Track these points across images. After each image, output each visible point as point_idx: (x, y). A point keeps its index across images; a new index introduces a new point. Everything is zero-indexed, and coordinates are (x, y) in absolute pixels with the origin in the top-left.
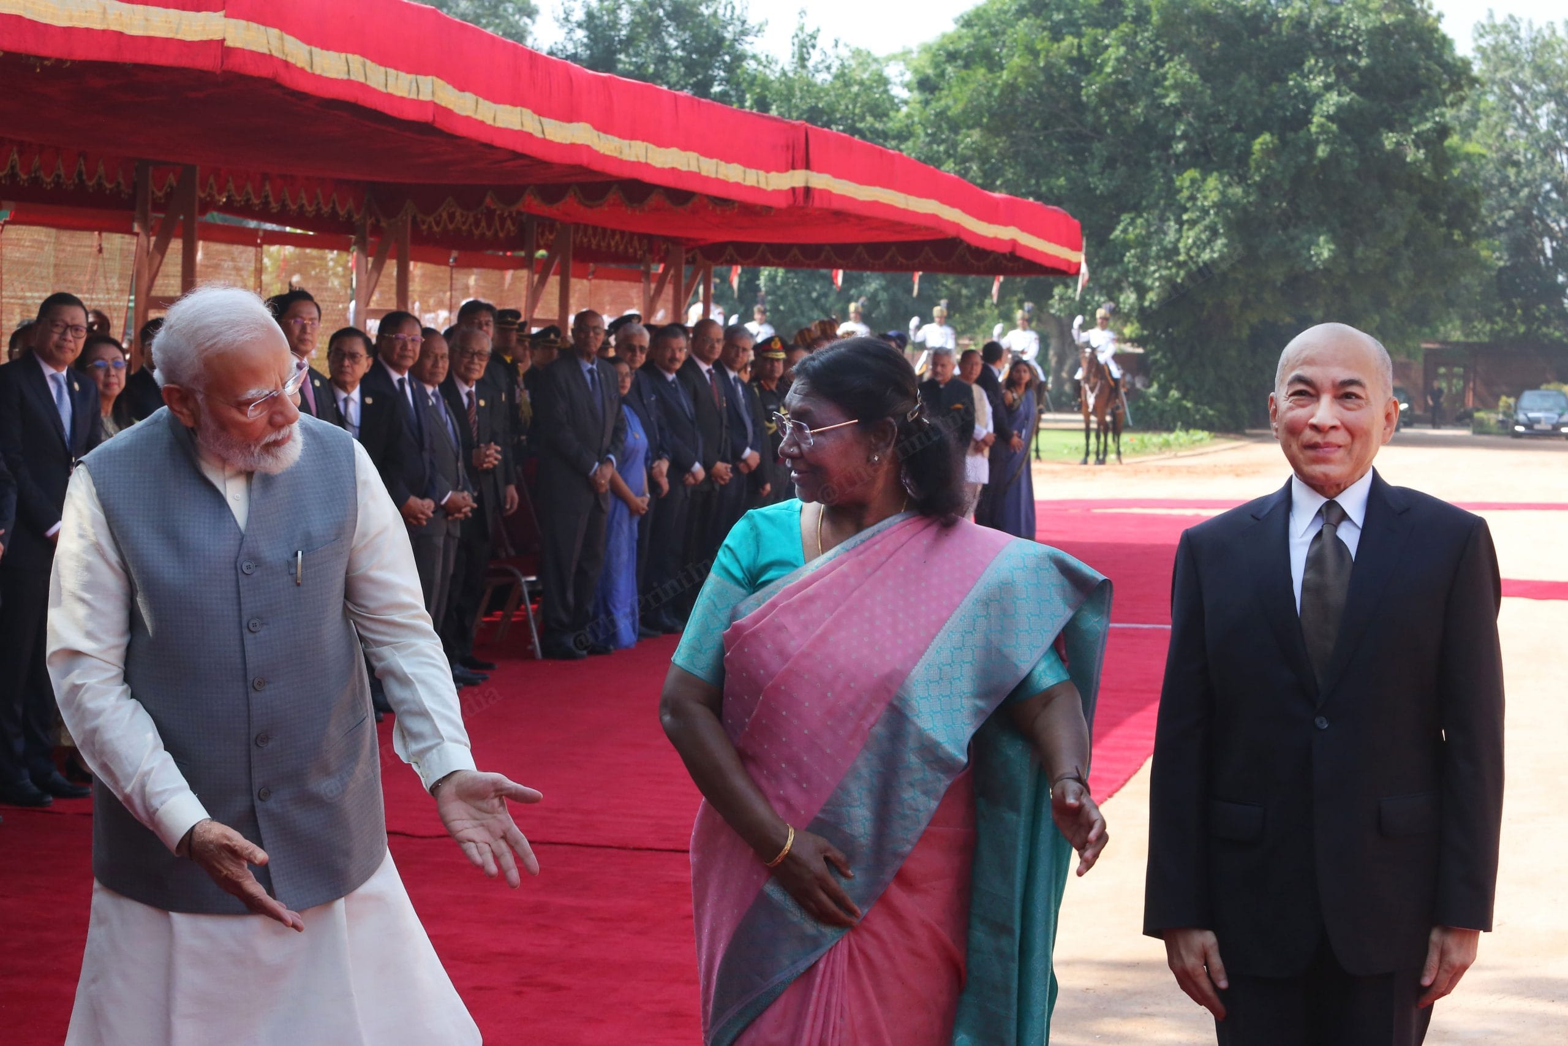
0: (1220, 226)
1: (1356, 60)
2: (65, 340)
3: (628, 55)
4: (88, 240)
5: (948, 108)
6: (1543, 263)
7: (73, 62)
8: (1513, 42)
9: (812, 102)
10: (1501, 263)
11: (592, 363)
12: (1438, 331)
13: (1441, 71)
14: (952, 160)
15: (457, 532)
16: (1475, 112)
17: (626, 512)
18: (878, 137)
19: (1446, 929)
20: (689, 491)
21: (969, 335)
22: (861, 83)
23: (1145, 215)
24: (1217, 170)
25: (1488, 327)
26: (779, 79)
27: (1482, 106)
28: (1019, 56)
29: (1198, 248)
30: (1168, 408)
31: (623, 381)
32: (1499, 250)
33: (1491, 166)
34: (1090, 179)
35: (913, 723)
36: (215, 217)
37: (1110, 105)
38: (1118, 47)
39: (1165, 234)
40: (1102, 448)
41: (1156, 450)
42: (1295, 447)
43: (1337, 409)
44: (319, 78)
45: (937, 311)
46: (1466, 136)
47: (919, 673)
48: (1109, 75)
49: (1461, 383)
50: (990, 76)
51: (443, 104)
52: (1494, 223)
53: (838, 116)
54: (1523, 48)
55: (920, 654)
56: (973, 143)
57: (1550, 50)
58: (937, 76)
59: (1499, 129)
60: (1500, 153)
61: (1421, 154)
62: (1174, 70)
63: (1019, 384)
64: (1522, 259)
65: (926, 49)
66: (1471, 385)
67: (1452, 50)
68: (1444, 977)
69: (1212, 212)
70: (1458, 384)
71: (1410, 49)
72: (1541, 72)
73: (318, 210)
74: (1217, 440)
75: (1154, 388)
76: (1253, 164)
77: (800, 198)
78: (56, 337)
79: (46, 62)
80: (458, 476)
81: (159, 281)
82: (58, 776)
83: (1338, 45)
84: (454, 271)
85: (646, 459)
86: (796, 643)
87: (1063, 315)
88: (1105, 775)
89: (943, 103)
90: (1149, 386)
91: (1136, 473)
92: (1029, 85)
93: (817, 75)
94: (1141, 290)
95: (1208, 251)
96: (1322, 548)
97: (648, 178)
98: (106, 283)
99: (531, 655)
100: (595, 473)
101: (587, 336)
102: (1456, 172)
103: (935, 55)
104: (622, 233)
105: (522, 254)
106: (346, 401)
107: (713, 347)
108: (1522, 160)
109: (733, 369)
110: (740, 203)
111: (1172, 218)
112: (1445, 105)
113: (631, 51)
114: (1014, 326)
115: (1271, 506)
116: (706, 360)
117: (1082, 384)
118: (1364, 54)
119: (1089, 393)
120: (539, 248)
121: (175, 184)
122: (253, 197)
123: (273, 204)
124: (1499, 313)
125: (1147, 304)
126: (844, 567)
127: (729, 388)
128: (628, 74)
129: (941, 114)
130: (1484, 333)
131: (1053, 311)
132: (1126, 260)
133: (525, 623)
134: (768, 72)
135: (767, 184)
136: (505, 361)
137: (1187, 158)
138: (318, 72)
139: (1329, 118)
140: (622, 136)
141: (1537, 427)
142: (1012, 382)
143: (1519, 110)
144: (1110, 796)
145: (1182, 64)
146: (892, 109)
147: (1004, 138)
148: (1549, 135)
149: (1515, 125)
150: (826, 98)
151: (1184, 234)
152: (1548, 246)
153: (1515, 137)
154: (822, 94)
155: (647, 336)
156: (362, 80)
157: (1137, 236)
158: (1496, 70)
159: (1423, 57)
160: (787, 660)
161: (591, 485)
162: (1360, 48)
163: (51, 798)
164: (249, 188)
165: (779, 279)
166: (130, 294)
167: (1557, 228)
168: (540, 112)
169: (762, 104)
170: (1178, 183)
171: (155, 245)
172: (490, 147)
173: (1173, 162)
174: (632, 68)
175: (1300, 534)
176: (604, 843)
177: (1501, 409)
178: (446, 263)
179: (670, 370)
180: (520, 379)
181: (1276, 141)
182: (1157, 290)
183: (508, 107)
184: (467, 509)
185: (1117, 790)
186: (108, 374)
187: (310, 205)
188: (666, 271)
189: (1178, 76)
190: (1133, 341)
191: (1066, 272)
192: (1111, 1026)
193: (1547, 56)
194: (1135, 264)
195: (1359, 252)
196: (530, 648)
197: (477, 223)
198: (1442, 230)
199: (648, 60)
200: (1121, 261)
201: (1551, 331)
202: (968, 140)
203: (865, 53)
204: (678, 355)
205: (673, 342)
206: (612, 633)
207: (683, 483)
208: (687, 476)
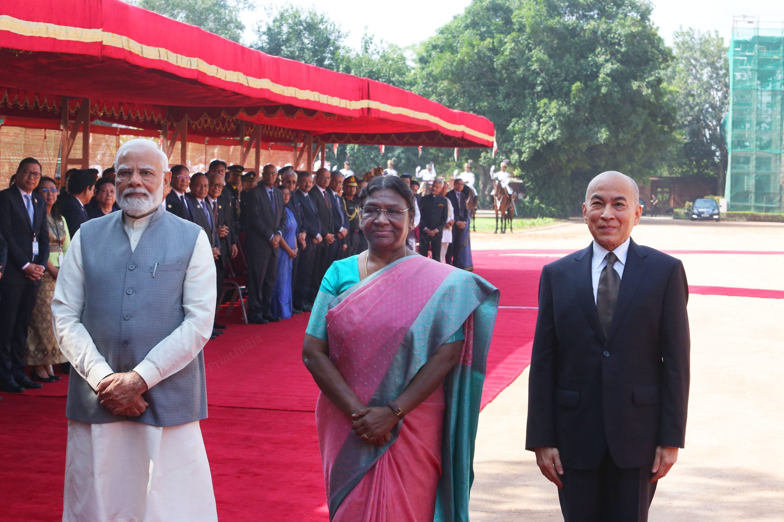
0: (557, 124)
1: (620, 48)
2: (30, 179)
3: (286, 47)
4: (40, 133)
5: (432, 71)
6: (705, 141)
7: (34, 52)
8: (691, 40)
9: (370, 68)
10: (686, 141)
11: (272, 189)
12: (657, 172)
13: (658, 53)
14: (434, 94)
16: (674, 72)
17: (287, 257)
18: (401, 84)
19: (663, 447)
20: (315, 246)
21: (443, 175)
22: (393, 60)
23: (523, 119)
24: (556, 99)
25: (680, 170)
26: (355, 58)
27: (677, 69)
28: (466, 47)
29: (547, 134)
30: (534, 208)
31: (286, 197)
32: (685, 135)
33: (681, 96)
34: (498, 103)
36: (97, 122)
37: (507, 69)
38: (511, 43)
39: (532, 127)
40: (504, 226)
41: (528, 227)
42: (594, 228)
43: (613, 210)
44: (146, 59)
46: (670, 83)
47: (414, 328)
48: (507, 55)
49: (668, 195)
50: (452, 56)
51: (202, 70)
52: (683, 123)
53: (382, 75)
54: (696, 42)
55: (414, 320)
56: (444, 87)
57: (708, 43)
58: (428, 56)
59: (685, 80)
60: (686, 91)
61: (650, 91)
62: (536, 53)
64: (695, 139)
65: (423, 44)
66: (673, 196)
67: (663, 44)
68: (662, 469)
69: (553, 118)
70: (666, 196)
71: (644, 43)
72: (704, 54)
73: (145, 119)
74: (556, 222)
75: (528, 199)
76: (572, 96)
77: (366, 113)
78: (26, 178)
79: (21, 52)
81: (72, 152)
82: (27, 379)
83: (611, 42)
84: (207, 146)
85: (296, 232)
87: (485, 165)
88: (506, 376)
89: (430, 69)
90: (525, 197)
91: (519, 237)
92: (470, 60)
93: (373, 56)
94: (520, 153)
95: (552, 136)
96: (606, 274)
97: (296, 104)
98: (48, 153)
99: (243, 322)
100: (272, 239)
101: (269, 176)
102: (665, 99)
103: (427, 47)
104: (284, 129)
105: (238, 138)
107: (326, 181)
108: (696, 94)
109: (335, 191)
111: (535, 120)
112: (660, 69)
113: (288, 45)
114: (463, 171)
115: (583, 255)
116: (322, 187)
117: (494, 197)
118: (623, 46)
119: (497, 201)
120: (246, 136)
121: (79, 107)
122: (115, 113)
123: (124, 116)
124: (685, 164)
125: (522, 159)
127: (333, 199)
128: (288, 57)
129: (430, 74)
130: (678, 173)
131: (481, 163)
132: (514, 139)
133: (240, 308)
134: (350, 55)
135: (350, 106)
136: (233, 188)
137: (543, 93)
138: (145, 56)
139: (607, 75)
140: (284, 85)
141: (703, 215)
143: (694, 71)
144: (508, 385)
145: (540, 51)
146: (407, 71)
147: (458, 85)
148: (708, 82)
149: (692, 77)
150: (377, 67)
151: (541, 128)
152: (707, 133)
153: (692, 83)
154: (375, 65)
155: (296, 176)
156: (166, 60)
157: (519, 128)
158: (684, 53)
159: (650, 47)
160: (354, 326)
161: (270, 244)
162: (621, 43)
163: (24, 389)
164: (113, 109)
165: (356, 149)
166: (58, 157)
167: (711, 125)
168: (246, 74)
169: (348, 69)
170: (538, 105)
171: (70, 135)
173: (536, 95)
174: (288, 53)
175: (597, 268)
176: (277, 408)
177: (686, 208)
178: (204, 143)
179: (305, 191)
180: (239, 196)
181: (583, 85)
182: (527, 153)
183: (232, 72)
184: (216, 255)
185: (511, 383)
186: (49, 195)
187: (141, 117)
188: (304, 146)
189: (538, 56)
190: (517, 177)
191: (487, 146)
192: (509, 491)
193: (707, 46)
194: (518, 141)
195: (621, 136)
196: (242, 319)
197: (218, 125)
198: (659, 126)
199: (296, 49)
200: (512, 140)
201: (709, 171)
202: (442, 85)
203: (395, 46)
204: (309, 184)
205: (307, 179)
206: (280, 312)
207: (312, 243)
208: (314, 240)
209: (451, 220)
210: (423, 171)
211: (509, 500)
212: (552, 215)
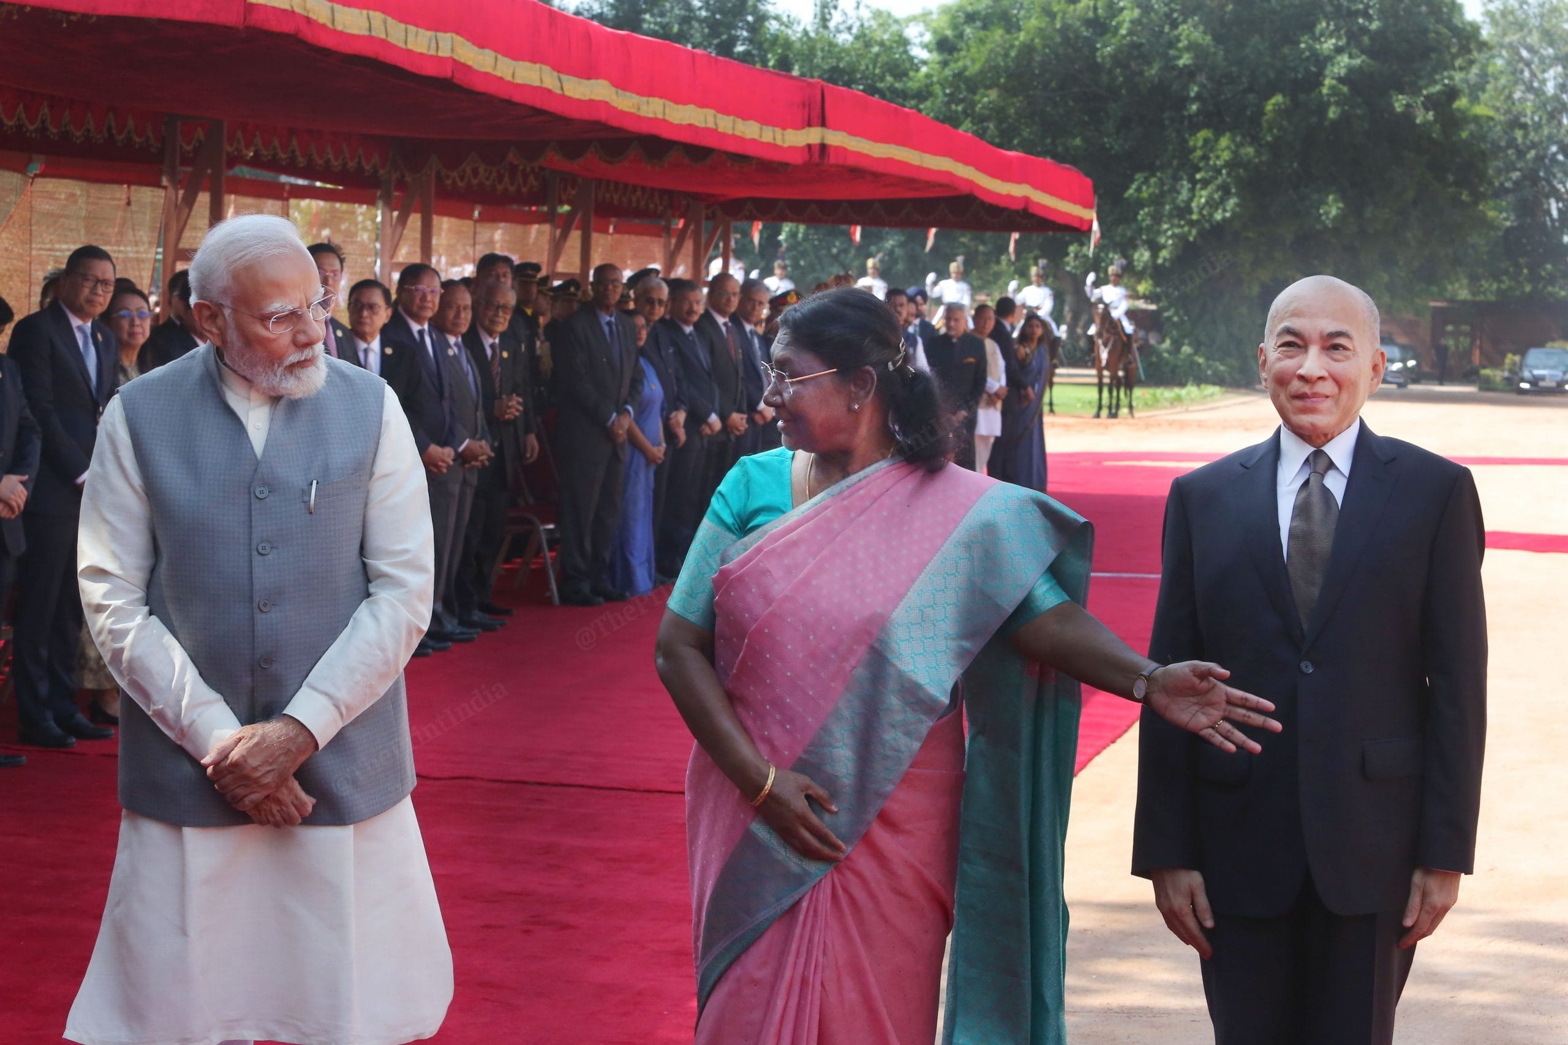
0: (1232, 186)
1: (1367, 23)
3: (652, 15)
4: (120, 192)
5: (965, 68)
6: (1549, 223)
7: (99, 17)
8: (1521, 7)
9: (834, 62)
10: (1508, 224)
11: (611, 316)
12: (1445, 289)
13: (1450, 34)
14: (969, 119)
15: (474, 480)
16: (1484, 76)
17: (642, 461)
18: (898, 97)
19: (1428, 871)
20: (705, 441)
21: (986, 291)
22: (882, 44)
23: (1159, 174)
24: (1230, 130)
25: (1495, 286)
26: (800, 39)
27: (1490, 69)
28: (1037, 18)
29: (1211, 207)
30: (1180, 363)
31: (640, 333)
32: (1506, 211)
33: (1499, 128)
34: (1106, 140)
35: (894, 665)
36: (244, 172)
37: (1125, 67)
38: (1132, 9)
39: (1178, 193)
40: (1114, 402)
41: (1167, 404)
43: (1325, 360)
44: (341, 33)
45: (953, 267)
46: (1474, 99)
47: (900, 614)
48: (1124, 37)
49: (1468, 340)
50: (1007, 37)
51: (462, 60)
52: (1502, 184)
53: (859, 76)
54: (1531, 12)
55: (900, 597)
56: (990, 102)
57: (1557, 14)
58: (955, 37)
59: (1507, 92)
60: (1508, 116)
61: (1430, 116)
62: (1187, 32)
63: (1032, 340)
64: (1529, 220)
65: (945, 10)
66: (1478, 342)
67: (1461, 14)
68: (1426, 918)
69: (1224, 171)
70: (1465, 341)
71: (1420, 13)
72: (1549, 36)
73: (345, 165)
74: (1228, 395)
75: (1167, 344)
76: (1265, 125)
77: (816, 155)
79: (72, 18)
80: (476, 426)
81: (187, 234)
82: (81, 718)
83: (1349, 9)
84: (478, 225)
85: (662, 409)
86: (780, 588)
87: (1078, 272)
88: (1108, 721)
89: (960, 64)
90: (1163, 341)
91: (1147, 426)
92: (1045, 46)
93: (838, 35)
94: (1155, 248)
95: (1220, 211)
96: (1309, 496)
97: (665, 134)
98: (134, 235)
99: (549, 602)
100: (613, 423)
101: (606, 289)
102: (1464, 135)
103: (954, 17)
104: (643, 189)
105: (545, 209)
106: (366, 351)
107: (729, 301)
108: (1529, 122)
109: (749, 321)
110: (757, 159)
111: (1185, 177)
112: (1454, 68)
113: (656, 11)
114: (1029, 283)
115: (1260, 454)
116: (723, 313)
117: (1095, 339)
118: (1375, 17)
119: (1102, 348)
120: (561, 203)
121: (202, 138)
122: (279, 151)
123: (300, 159)
124: (1506, 272)
125: (1160, 261)
126: (828, 512)
127: (745, 341)
128: (654, 34)
129: (959, 76)
130: (1491, 292)
131: (1068, 269)
132: (1139, 218)
133: (542, 572)
134: (790, 32)
135: (783, 140)
136: (526, 314)
137: (1201, 118)
138: (339, 28)
139: (1341, 80)
140: (640, 93)
141: (1542, 384)
142: (1024, 337)
143: (1527, 74)
144: (1113, 742)
145: (1195, 26)
146: (912, 69)
147: (1021, 98)
148: (1556, 98)
149: (1522, 87)
150: (847, 59)
151: (1197, 194)
152: (1554, 207)
153: (1522, 100)
154: (843, 55)
155: (665, 289)
156: (383, 36)
157: (1151, 195)
158: (1505, 34)
159: (1433, 21)
160: (770, 605)
161: (609, 435)
162: (1371, 12)
163: (74, 740)
164: (276, 143)
165: (800, 235)
166: (158, 246)
167: (1563, 190)
168: (559, 68)
169: (784, 64)
170: (1191, 143)
171: (183, 198)
172: (509, 102)
173: (1186, 123)
174: (657, 28)
175: (1288, 483)
176: (615, 785)
177: (1507, 367)
178: (470, 217)
179: (687, 323)
180: (541, 331)
181: (1288, 102)
182: (1170, 248)
183: (527, 64)
184: (484, 457)
185: (1120, 736)
186: (132, 324)
187: (336, 159)
188: (686, 226)
189: (1192, 38)
190: (1146, 298)
191: (1080, 232)
192: (1108, 966)
193: (1554, 21)
194: (1148, 222)
195: (1368, 212)
196: (547, 594)
197: (500, 179)
198: (1450, 190)
199: (673, 20)
200: (1135, 219)
201: (1557, 289)
202: (986, 99)
203: (885, 15)
204: (695, 307)
205: (692, 296)
206: (629, 580)
207: (700, 433)
208: (704, 426)
209: (1001, 387)
210: (943, 283)
211: (1106, 986)
212: (1219, 381)
